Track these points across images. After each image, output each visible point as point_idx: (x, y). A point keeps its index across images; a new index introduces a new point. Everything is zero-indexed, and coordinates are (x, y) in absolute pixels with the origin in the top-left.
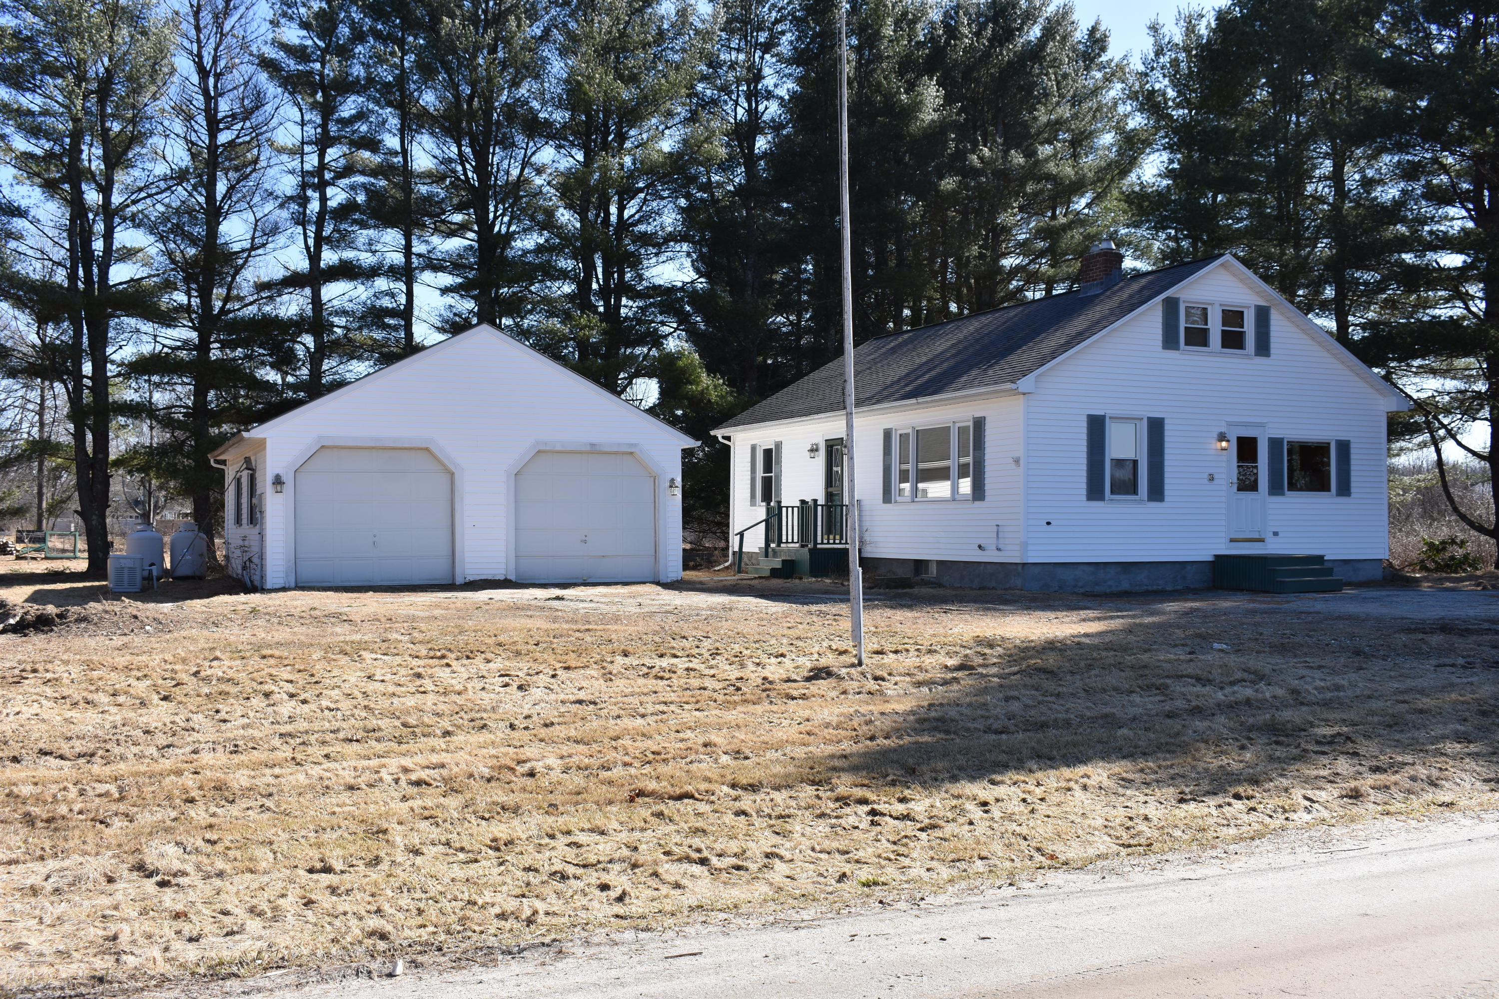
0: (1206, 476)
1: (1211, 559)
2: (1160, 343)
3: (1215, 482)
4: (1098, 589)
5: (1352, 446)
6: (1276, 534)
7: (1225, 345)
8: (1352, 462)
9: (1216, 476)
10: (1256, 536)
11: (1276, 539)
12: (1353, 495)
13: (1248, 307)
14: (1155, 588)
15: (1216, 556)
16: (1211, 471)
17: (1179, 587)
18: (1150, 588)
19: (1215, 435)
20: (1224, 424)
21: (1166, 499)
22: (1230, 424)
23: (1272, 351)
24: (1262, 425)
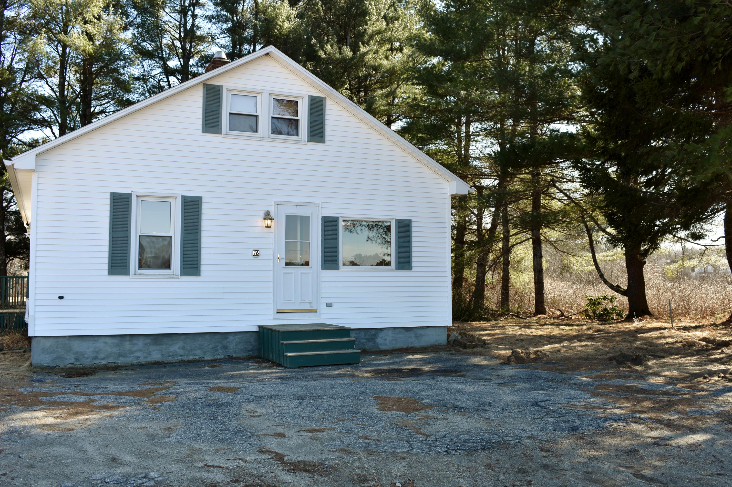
0: (250, 251)
1: (256, 329)
2: (200, 127)
3: (261, 257)
4: (122, 361)
5: (413, 224)
6: (329, 305)
7: (276, 131)
8: (414, 239)
9: (261, 252)
10: (308, 307)
11: (329, 310)
12: (414, 269)
13: (302, 98)
14: (191, 358)
15: (260, 327)
16: (256, 248)
17: (219, 357)
18: (185, 358)
19: (262, 214)
20: (273, 203)
21: (202, 273)
22: (278, 204)
23: (327, 138)
24: (316, 205)
